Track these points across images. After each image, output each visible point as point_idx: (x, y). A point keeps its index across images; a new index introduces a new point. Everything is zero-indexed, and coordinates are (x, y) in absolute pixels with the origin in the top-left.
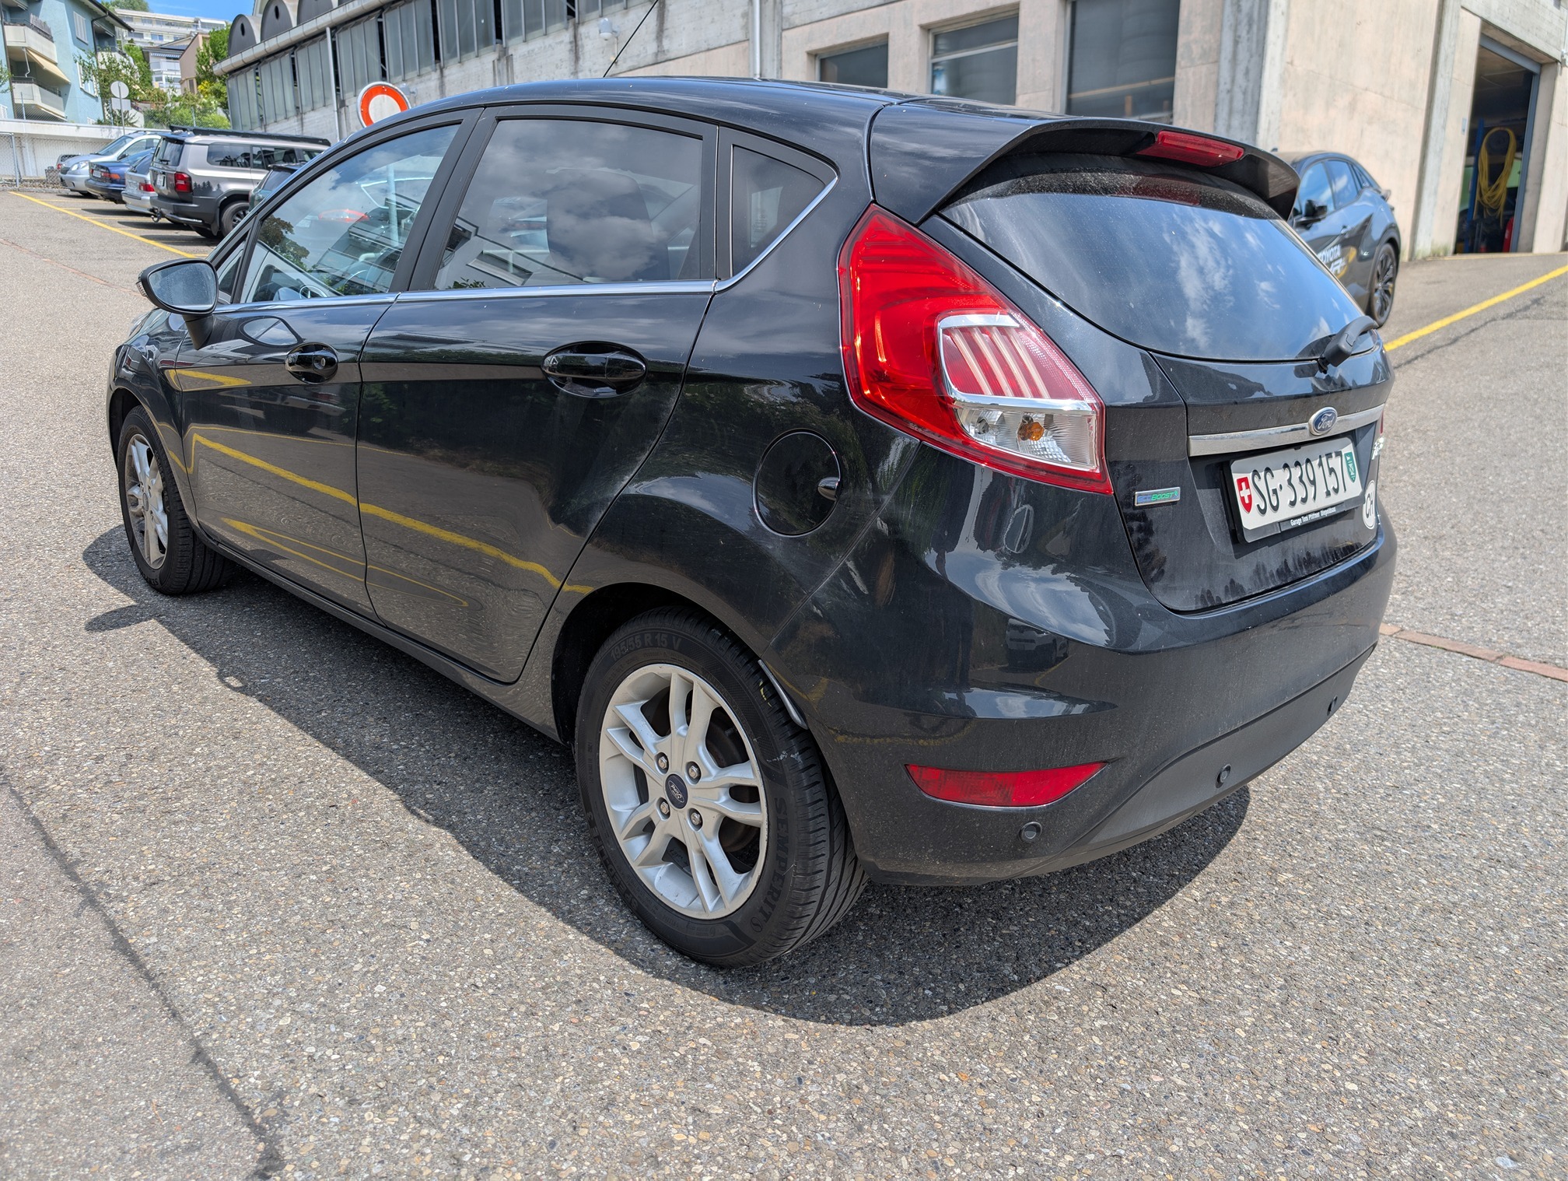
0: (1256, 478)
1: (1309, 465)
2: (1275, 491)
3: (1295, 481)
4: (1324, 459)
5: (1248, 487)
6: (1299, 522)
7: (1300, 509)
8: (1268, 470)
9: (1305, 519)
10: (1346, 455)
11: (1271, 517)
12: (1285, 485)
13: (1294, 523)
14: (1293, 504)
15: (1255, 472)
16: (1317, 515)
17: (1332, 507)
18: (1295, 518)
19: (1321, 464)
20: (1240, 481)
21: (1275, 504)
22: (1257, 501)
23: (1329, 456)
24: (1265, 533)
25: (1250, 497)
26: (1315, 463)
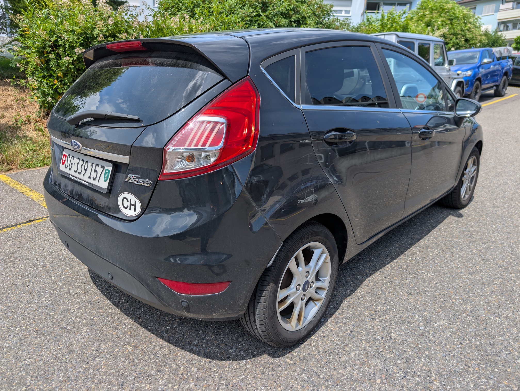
0: (69, 157)
1: (87, 163)
2: (72, 164)
3: (79, 165)
4: (94, 165)
5: (66, 158)
6: (73, 178)
7: (77, 175)
8: (73, 156)
9: (75, 179)
10: (106, 170)
11: (67, 171)
12: (76, 164)
13: (71, 177)
14: (75, 172)
15: (69, 155)
16: (80, 181)
17: (87, 182)
18: (72, 176)
19: (92, 166)
20: (64, 155)
21: (70, 168)
22: (66, 163)
23: (97, 165)
24: (63, 173)
25: (65, 161)
26: (90, 164)
